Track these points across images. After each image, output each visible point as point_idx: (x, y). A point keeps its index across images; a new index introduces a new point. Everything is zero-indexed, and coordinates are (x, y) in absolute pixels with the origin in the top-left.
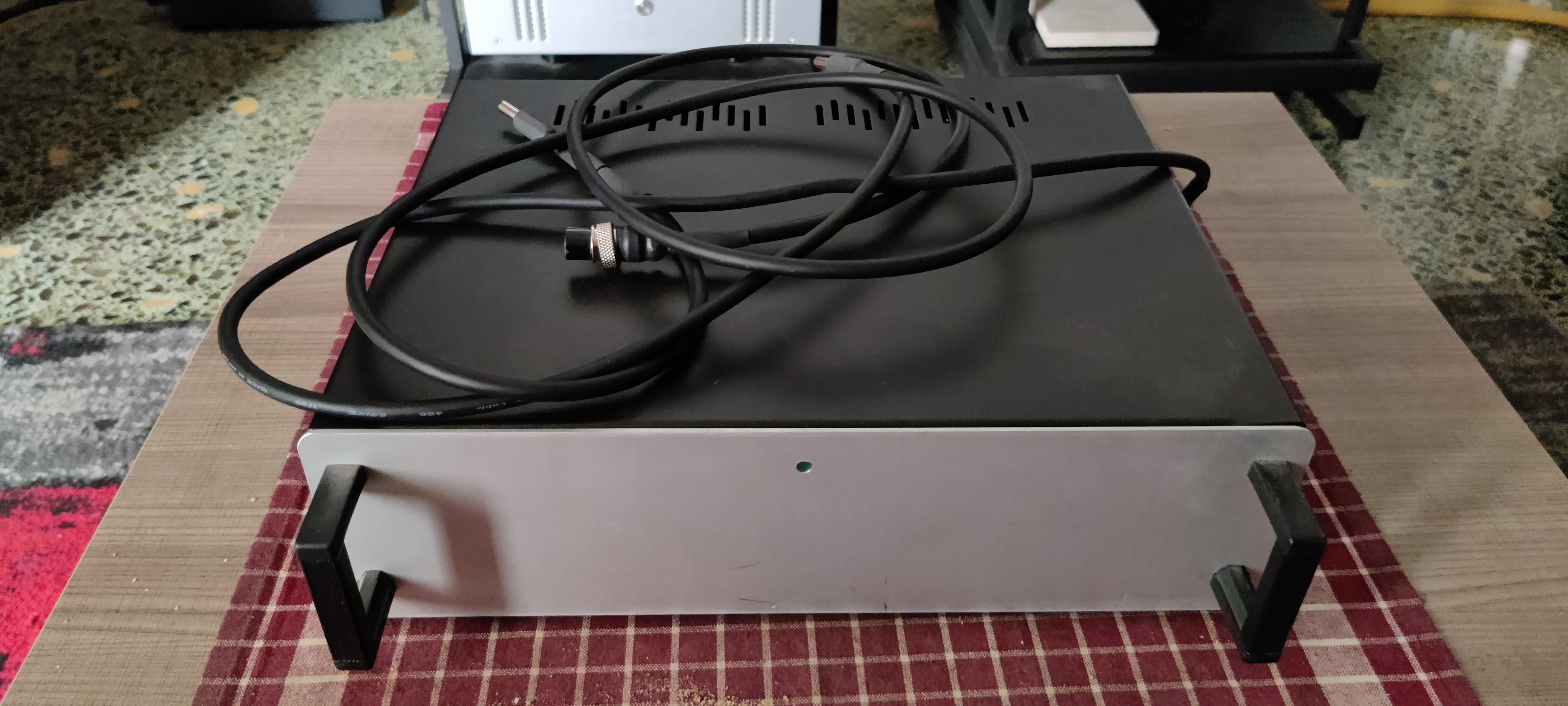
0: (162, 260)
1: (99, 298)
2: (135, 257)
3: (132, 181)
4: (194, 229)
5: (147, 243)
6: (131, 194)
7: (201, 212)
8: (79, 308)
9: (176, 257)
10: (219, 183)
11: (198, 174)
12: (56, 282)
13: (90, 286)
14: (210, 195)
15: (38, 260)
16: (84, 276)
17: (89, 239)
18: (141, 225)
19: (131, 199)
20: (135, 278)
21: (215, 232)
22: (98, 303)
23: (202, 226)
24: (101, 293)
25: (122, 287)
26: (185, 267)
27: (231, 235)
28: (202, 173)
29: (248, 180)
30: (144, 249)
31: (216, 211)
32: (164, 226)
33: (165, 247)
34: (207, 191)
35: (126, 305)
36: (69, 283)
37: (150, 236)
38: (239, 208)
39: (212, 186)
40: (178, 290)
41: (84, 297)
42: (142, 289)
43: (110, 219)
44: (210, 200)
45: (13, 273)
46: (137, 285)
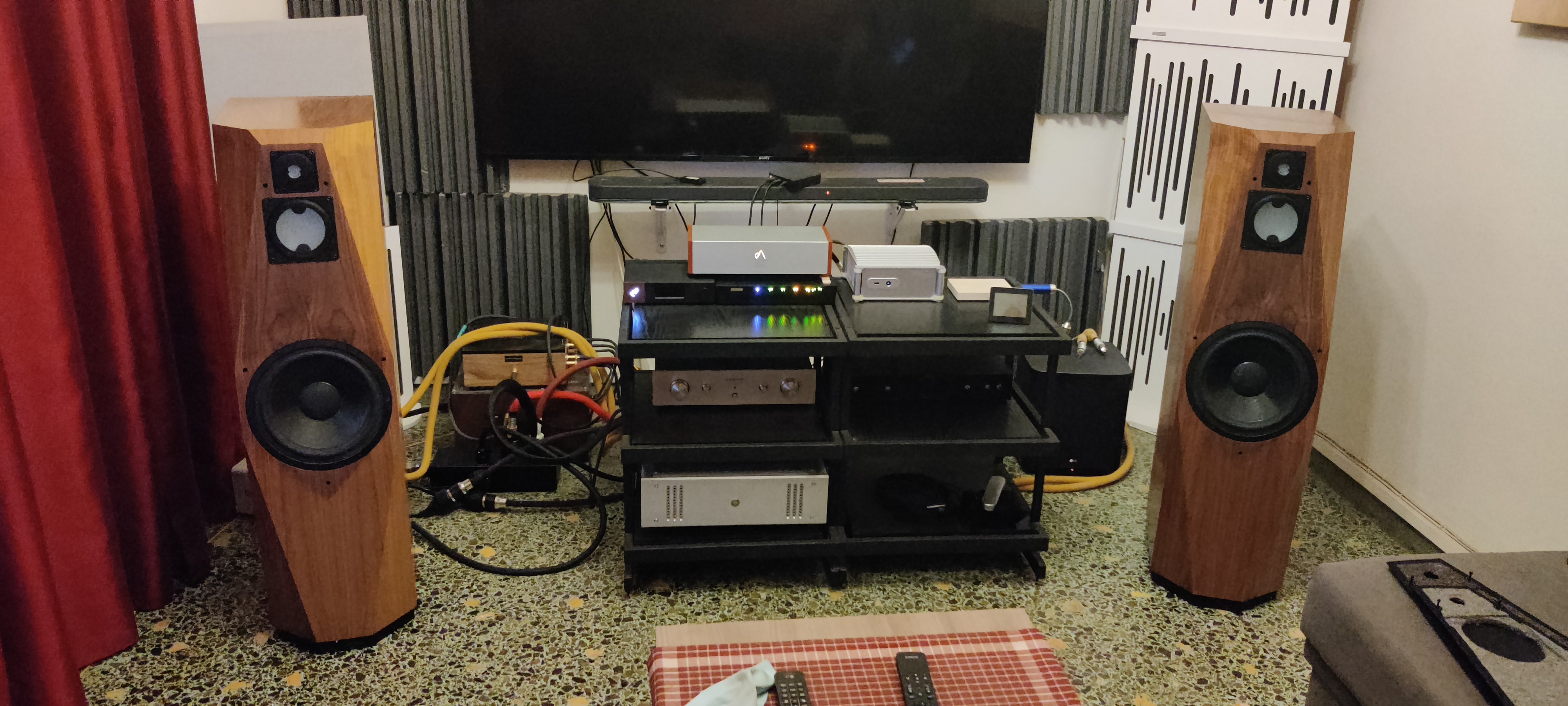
0: (470, 644)
1: (442, 666)
2: (453, 643)
3: (437, 598)
4: (482, 627)
5: (458, 635)
6: (439, 606)
7: (481, 616)
8: (432, 672)
9: (477, 643)
10: (487, 599)
11: (472, 594)
12: (414, 657)
13: (435, 659)
14: (484, 606)
15: (399, 645)
16: (429, 654)
17: (424, 632)
18: (451, 624)
19: (440, 610)
20: (458, 654)
21: (494, 628)
22: (442, 668)
23: (486, 625)
24: (443, 663)
25: (454, 660)
26: (484, 647)
27: (504, 629)
28: (475, 593)
29: (502, 597)
30: (457, 639)
31: (491, 615)
32: (464, 625)
33: (468, 637)
34: (482, 604)
35: (458, 669)
36: (422, 657)
37: (459, 631)
38: (504, 614)
39: (483, 601)
40: (485, 661)
41: (433, 665)
42: (464, 660)
43: (432, 621)
44: (485, 610)
45: (388, 652)
46: (461, 658)
